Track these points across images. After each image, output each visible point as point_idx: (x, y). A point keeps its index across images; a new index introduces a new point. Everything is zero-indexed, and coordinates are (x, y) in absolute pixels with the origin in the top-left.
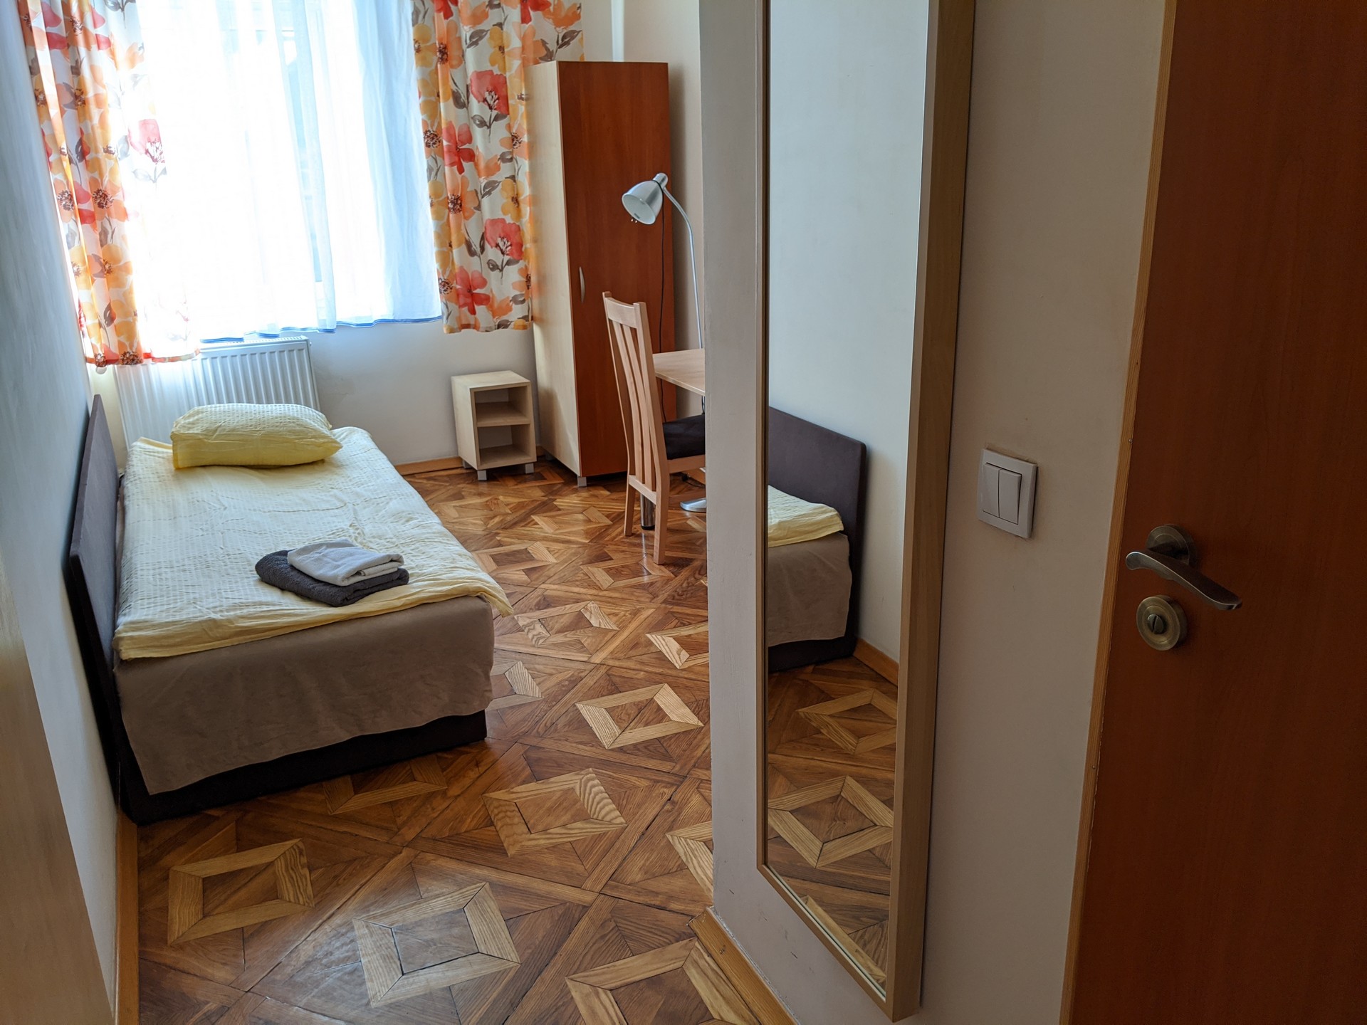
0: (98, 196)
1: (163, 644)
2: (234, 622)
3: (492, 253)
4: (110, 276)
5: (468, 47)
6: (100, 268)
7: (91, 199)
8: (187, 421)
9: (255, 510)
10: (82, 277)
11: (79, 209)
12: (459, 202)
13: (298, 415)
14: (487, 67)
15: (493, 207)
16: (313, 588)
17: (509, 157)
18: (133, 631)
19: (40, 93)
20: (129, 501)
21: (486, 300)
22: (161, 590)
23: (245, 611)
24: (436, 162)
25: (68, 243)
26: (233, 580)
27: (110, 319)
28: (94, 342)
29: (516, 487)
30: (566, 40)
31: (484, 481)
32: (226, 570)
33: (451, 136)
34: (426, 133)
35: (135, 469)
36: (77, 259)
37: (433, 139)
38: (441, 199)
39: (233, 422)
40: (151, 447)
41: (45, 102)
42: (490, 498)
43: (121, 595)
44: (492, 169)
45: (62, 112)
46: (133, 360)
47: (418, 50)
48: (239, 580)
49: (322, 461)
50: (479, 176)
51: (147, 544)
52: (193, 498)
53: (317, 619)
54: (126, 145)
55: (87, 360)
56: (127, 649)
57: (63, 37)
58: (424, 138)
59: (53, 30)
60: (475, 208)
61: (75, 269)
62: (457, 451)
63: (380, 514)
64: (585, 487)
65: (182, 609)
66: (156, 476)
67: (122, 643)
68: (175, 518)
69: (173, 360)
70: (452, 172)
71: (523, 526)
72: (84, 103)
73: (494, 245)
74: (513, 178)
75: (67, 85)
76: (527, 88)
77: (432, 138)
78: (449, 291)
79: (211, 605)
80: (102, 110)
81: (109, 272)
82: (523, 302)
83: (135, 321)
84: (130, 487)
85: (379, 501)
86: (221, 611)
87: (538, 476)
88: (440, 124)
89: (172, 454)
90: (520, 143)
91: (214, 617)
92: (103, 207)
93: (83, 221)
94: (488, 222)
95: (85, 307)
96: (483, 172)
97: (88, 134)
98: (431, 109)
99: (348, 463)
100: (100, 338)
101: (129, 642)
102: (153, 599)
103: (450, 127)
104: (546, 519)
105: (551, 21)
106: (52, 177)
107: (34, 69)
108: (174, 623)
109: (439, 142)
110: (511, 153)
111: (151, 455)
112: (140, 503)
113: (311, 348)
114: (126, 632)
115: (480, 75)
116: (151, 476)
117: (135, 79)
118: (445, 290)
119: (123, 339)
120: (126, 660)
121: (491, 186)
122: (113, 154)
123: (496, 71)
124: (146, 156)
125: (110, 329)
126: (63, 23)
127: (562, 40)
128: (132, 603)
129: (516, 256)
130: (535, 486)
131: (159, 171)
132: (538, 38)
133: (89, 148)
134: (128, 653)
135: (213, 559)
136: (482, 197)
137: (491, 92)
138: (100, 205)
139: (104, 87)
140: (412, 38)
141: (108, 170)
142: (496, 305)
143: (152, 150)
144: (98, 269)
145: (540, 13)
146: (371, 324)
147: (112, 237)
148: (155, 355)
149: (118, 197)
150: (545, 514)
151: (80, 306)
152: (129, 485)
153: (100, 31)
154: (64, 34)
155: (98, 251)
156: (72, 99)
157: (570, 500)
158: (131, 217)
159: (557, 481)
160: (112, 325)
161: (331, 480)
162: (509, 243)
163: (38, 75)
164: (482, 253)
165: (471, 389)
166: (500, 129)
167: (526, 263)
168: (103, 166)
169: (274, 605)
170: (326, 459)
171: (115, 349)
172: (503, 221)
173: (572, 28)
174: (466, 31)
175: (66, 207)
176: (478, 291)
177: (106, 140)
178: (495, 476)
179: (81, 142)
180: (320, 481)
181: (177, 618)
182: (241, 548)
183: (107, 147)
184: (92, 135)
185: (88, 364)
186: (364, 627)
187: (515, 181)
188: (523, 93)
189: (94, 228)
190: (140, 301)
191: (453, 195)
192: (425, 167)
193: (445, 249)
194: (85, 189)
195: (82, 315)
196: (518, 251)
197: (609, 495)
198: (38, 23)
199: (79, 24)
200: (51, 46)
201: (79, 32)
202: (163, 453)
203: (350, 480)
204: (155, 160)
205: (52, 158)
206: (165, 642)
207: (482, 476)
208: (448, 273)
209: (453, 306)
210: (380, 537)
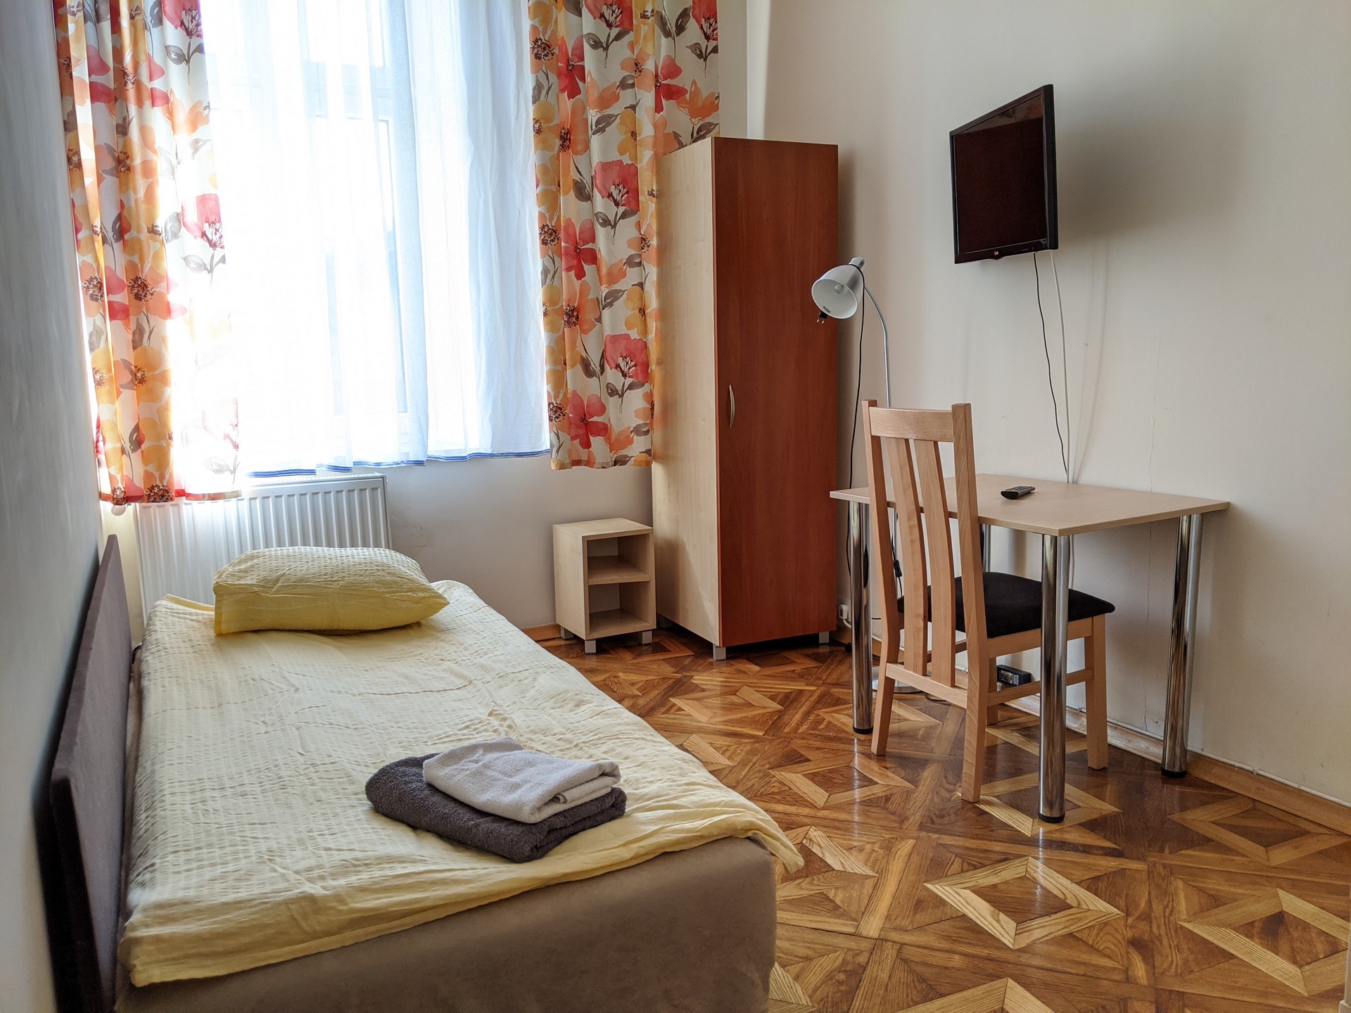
0: (136, 286)
1: (216, 949)
2: (349, 900)
3: (612, 376)
4: (143, 387)
5: (593, 134)
6: (130, 377)
7: (126, 289)
8: (237, 568)
9: (339, 692)
10: (104, 389)
11: (109, 302)
12: (575, 313)
13: (388, 561)
14: (615, 156)
15: (615, 320)
16: (477, 826)
17: (638, 260)
18: (161, 924)
19: (74, 154)
20: (150, 680)
21: (603, 430)
22: (208, 833)
23: (365, 877)
24: (554, 263)
25: (91, 343)
26: (329, 812)
27: (137, 442)
28: (113, 472)
29: (635, 661)
30: (702, 133)
31: (593, 654)
32: (315, 792)
33: (571, 236)
34: (542, 228)
35: (159, 636)
36: (101, 365)
37: (551, 235)
38: (557, 307)
39: (301, 569)
40: (181, 607)
41: (79, 165)
42: (606, 676)
43: (134, 841)
44: (615, 276)
45: (100, 180)
46: (163, 496)
47: (538, 132)
48: (338, 811)
49: (418, 624)
50: (601, 285)
51: (179, 747)
52: (246, 676)
53: (493, 888)
54: (177, 225)
55: (102, 497)
56: (147, 964)
57: (109, 89)
58: (541, 234)
59: (98, 79)
60: (596, 320)
61: (98, 377)
62: (554, 617)
63: (528, 695)
64: (724, 660)
65: (249, 874)
66: (188, 645)
67: (137, 950)
68: (220, 705)
69: (214, 497)
70: (569, 278)
71: (663, 713)
72: (129, 169)
73: (614, 365)
74: (641, 285)
75: (109, 147)
76: (658, 183)
77: (549, 234)
78: (561, 417)
79: (302, 865)
80: (151, 180)
81: (142, 381)
82: (647, 432)
83: (169, 445)
84: (152, 662)
85: (520, 676)
86: (322, 878)
87: (657, 648)
88: (559, 218)
89: (214, 617)
90: (648, 246)
91: (313, 891)
92: (140, 299)
93: (112, 317)
94: (608, 340)
95: (106, 427)
96: (604, 280)
97: (130, 209)
98: (550, 200)
99: (455, 626)
100: (121, 468)
101: (152, 948)
102: (195, 852)
103: (569, 223)
104: (691, 702)
105: (686, 111)
106: (79, 259)
107: (70, 125)
108: (237, 904)
109: (558, 239)
110: (640, 256)
111: (180, 618)
112: (167, 684)
113: (389, 487)
114: (147, 926)
115: (606, 167)
116: (182, 645)
117: (196, 145)
118: (557, 418)
119: (151, 468)
120: (141, 988)
121: (613, 296)
122: (160, 235)
123: (627, 160)
124: (201, 239)
125: (136, 456)
126: (111, 72)
127: (698, 133)
128: (157, 861)
129: (641, 377)
130: (660, 660)
131: (216, 259)
132: (669, 130)
133: (130, 225)
134: (148, 972)
135: (289, 773)
136: (603, 309)
137: (618, 185)
138: (138, 297)
139: (155, 152)
140: (531, 117)
141: (151, 255)
142: (613, 438)
143: (209, 232)
144: (127, 377)
145: (673, 102)
146: (463, 458)
147: (149, 338)
148: (188, 491)
149: (162, 288)
150: (686, 696)
151: (98, 427)
152: (149, 658)
153: (157, 84)
154: (112, 86)
155: (128, 355)
156: (114, 164)
157: (709, 679)
158: (173, 314)
159: (685, 653)
160: (139, 451)
161: (436, 648)
162: (633, 363)
163: (74, 131)
164: (602, 373)
165: (584, 538)
166: (627, 229)
167: (651, 387)
168: (145, 250)
169: (413, 862)
170: (423, 622)
171: (139, 482)
172: (627, 337)
173: (708, 120)
174: (593, 115)
175: (94, 298)
176: (595, 419)
177: (151, 216)
178: (606, 646)
179: (120, 218)
180: (421, 651)
181: (243, 894)
182: (333, 753)
183: (153, 226)
184: (134, 209)
185: (102, 503)
186: (574, 901)
187: (643, 290)
188: (654, 188)
189: (127, 326)
190: (178, 421)
191: (569, 306)
192: (540, 269)
193: (559, 368)
194: (120, 276)
195: (101, 438)
196: (645, 374)
197: (759, 671)
198: (80, 72)
199: (131, 77)
200: (94, 99)
201: (130, 86)
202: (197, 614)
203: (466, 649)
204: (213, 245)
205: (80, 236)
206: (219, 946)
207: (591, 647)
208: (561, 396)
209: (565, 437)
210: (544, 732)
